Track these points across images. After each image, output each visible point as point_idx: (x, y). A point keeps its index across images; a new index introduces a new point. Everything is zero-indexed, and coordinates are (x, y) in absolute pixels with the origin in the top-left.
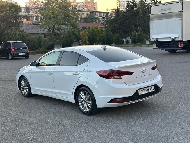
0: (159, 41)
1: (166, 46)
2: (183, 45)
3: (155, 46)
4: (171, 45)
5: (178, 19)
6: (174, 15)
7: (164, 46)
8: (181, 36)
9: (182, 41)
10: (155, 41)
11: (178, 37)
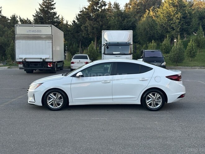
0: (27, 61)
1: (33, 66)
2: (52, 65)
3: (21, 66)
4: (39, 66)
5: (47, 41)
6: (44, 37)
7: (31, 66)
8: (51, 58)
9: (52, 62)
10: (23, 61)
11: (48, 58)
